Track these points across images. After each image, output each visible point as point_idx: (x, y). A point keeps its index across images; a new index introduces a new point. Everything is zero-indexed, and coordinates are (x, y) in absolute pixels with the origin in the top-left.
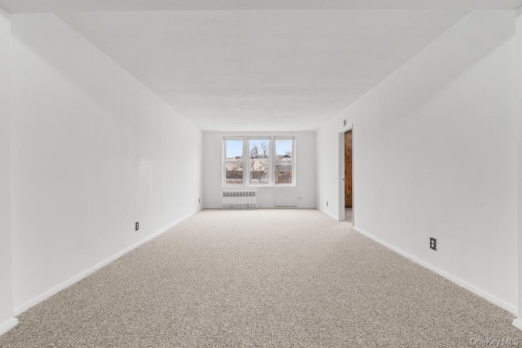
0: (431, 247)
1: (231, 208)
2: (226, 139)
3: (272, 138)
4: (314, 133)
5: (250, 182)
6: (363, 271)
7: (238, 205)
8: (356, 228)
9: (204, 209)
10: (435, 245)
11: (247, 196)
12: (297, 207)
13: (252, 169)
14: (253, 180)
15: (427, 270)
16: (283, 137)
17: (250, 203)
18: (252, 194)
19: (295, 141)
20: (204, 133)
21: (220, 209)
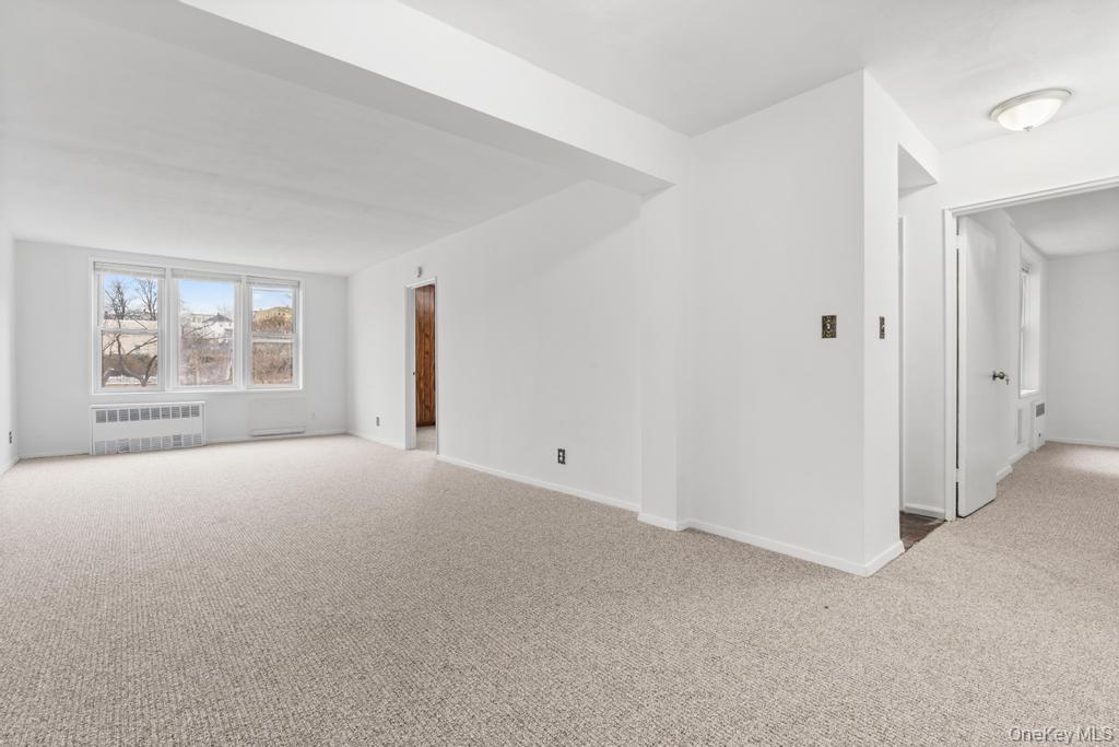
0: (559, 461)
1: (125, 449)
2: (99, 270)
3: (244, 280)
4: (344, 281)
5: (103, 385)
6: (483, 508)
7: (146, 441)
8: (443, 457)
9: (21, 461)
10: (564, 458)
11: (175, 416)
12: (306, 434)
13: (115, 349)
14: (112, 380)
15: (555, 492)
16: (270, 280)
17: (183, 433)
18: (187, 412)
19: (301, 293)
20: (20, 244)
21: (86, 455)
